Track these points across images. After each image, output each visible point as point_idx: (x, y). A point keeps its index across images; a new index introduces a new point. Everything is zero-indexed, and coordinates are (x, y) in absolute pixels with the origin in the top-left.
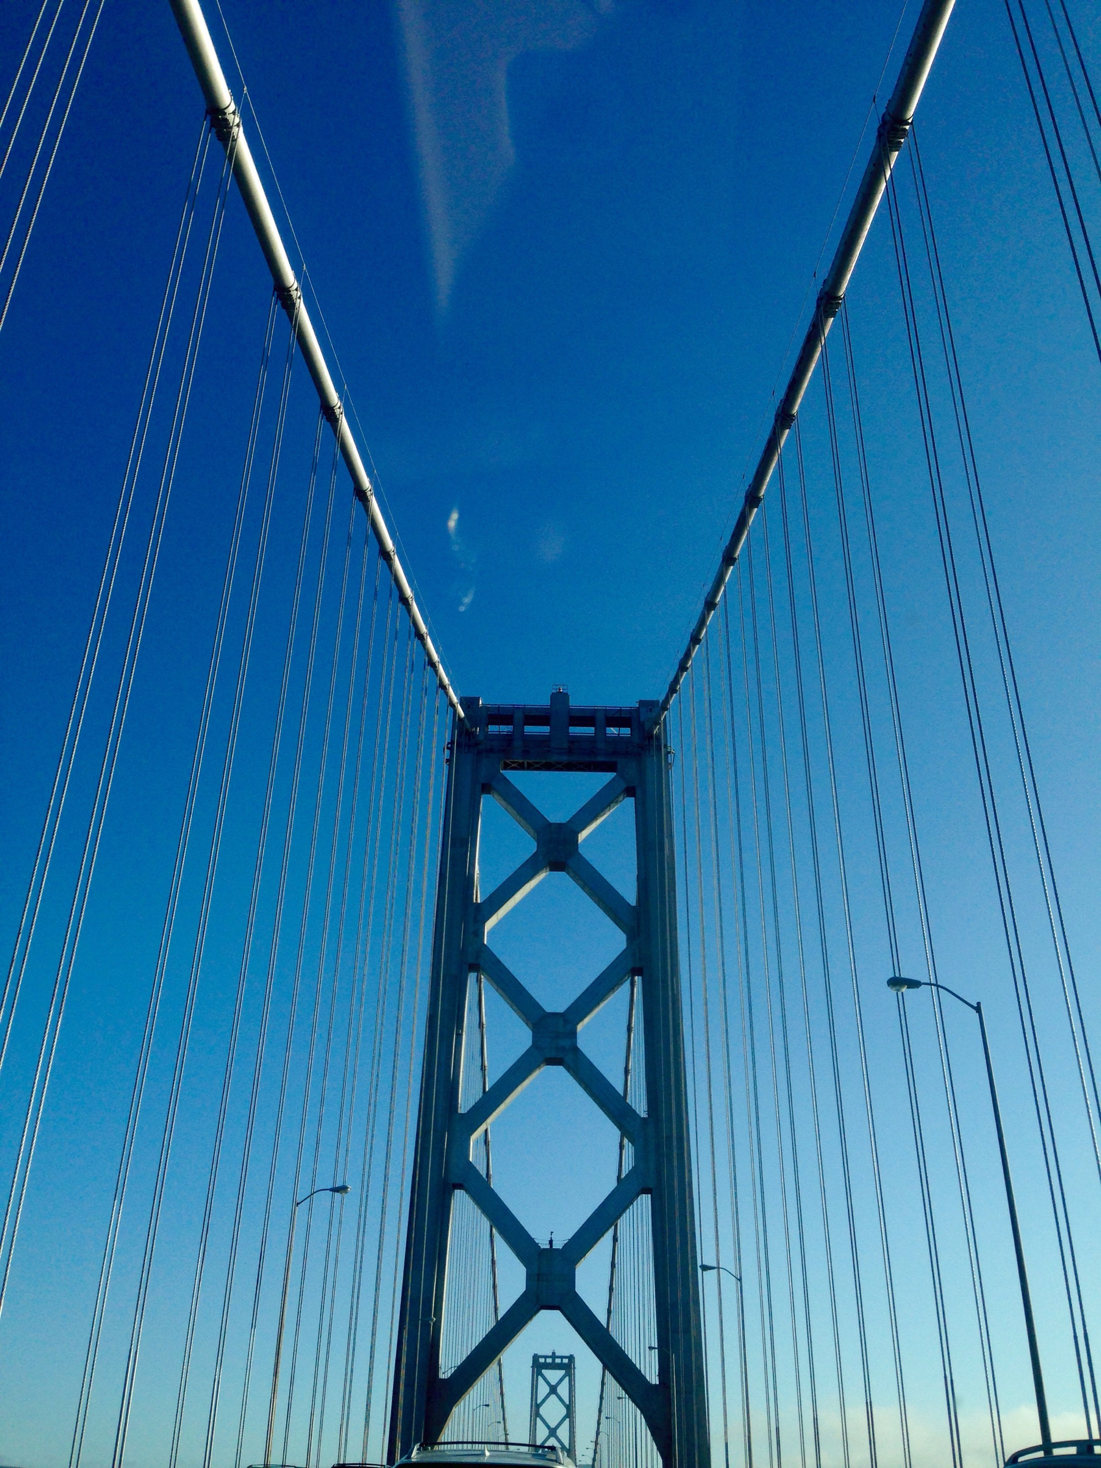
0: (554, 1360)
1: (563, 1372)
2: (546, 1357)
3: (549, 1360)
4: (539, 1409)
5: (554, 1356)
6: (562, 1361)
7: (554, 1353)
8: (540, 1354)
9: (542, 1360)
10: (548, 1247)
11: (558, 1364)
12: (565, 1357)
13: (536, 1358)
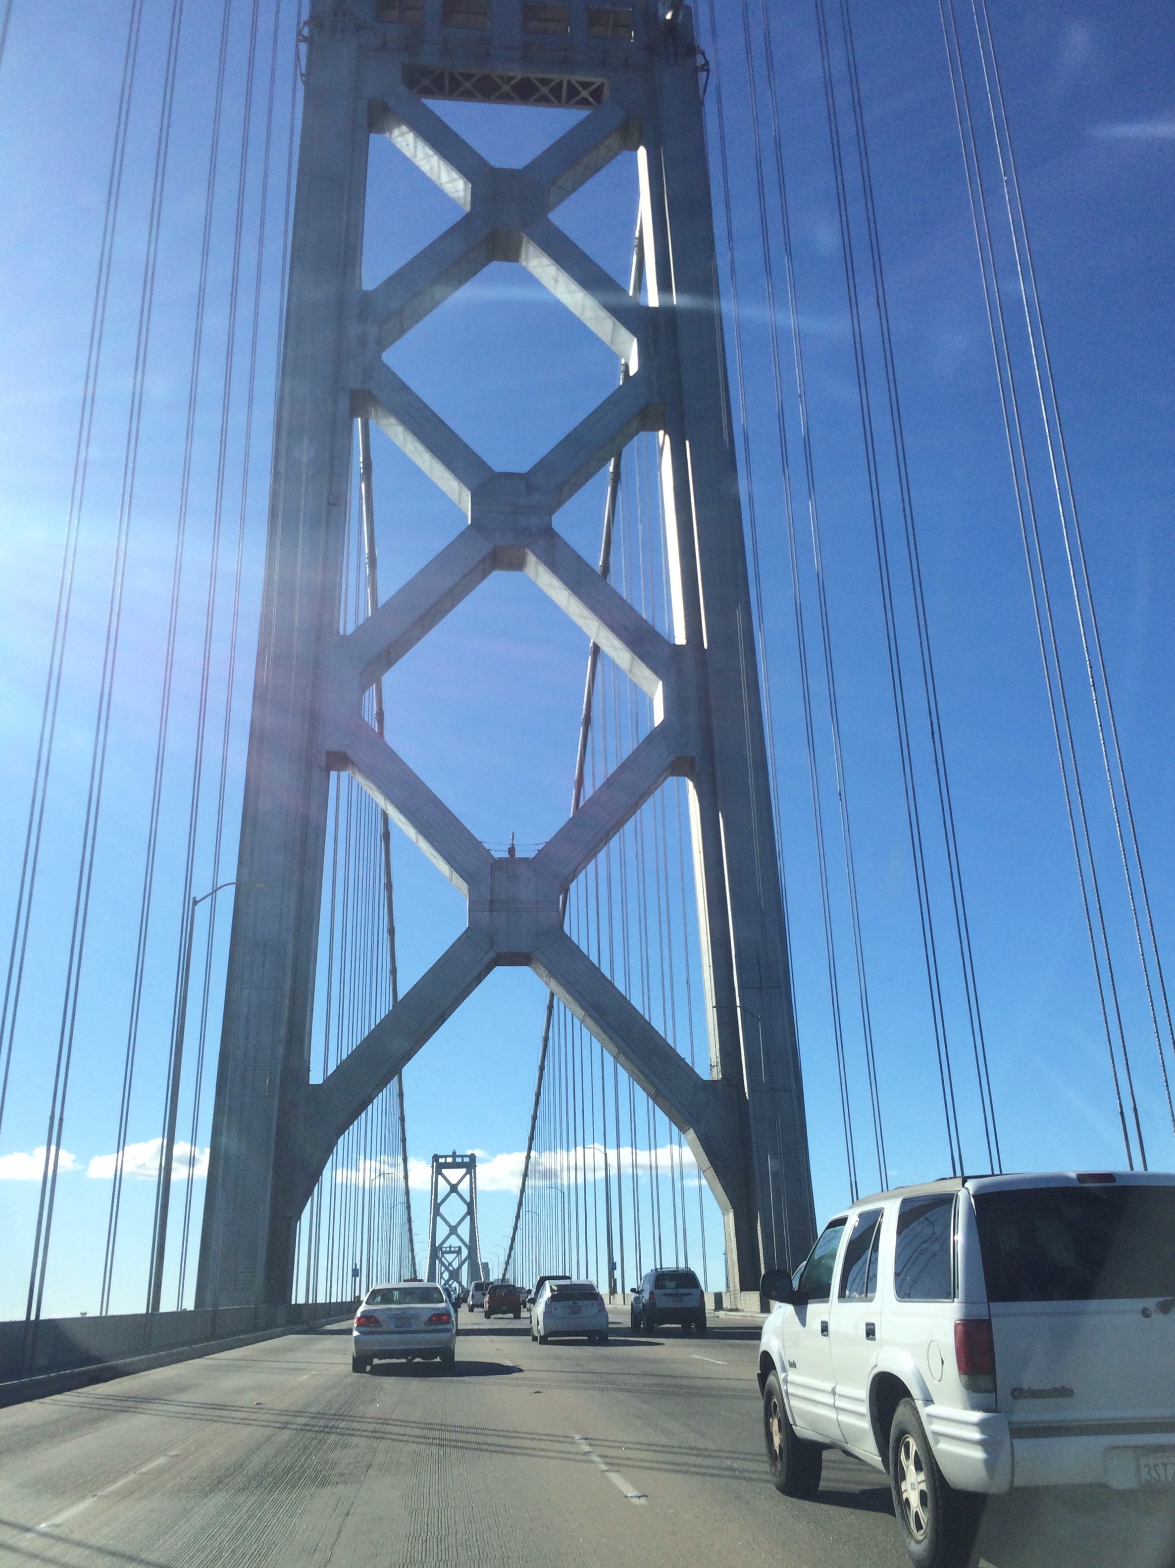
0: (454, 1160)
1: (464, 1171)
2: (446, 1157)
3: (450, 1160)
4: (439, 1209)
5: (454, 1155)
6: (463, 1160)
7: (454, 1153)
8: (440, 1154)
9: (442, 1160)
10: (506, 855)
11: (459, 1163)
12: (466, 1156)
13: (436, 1158)
